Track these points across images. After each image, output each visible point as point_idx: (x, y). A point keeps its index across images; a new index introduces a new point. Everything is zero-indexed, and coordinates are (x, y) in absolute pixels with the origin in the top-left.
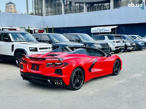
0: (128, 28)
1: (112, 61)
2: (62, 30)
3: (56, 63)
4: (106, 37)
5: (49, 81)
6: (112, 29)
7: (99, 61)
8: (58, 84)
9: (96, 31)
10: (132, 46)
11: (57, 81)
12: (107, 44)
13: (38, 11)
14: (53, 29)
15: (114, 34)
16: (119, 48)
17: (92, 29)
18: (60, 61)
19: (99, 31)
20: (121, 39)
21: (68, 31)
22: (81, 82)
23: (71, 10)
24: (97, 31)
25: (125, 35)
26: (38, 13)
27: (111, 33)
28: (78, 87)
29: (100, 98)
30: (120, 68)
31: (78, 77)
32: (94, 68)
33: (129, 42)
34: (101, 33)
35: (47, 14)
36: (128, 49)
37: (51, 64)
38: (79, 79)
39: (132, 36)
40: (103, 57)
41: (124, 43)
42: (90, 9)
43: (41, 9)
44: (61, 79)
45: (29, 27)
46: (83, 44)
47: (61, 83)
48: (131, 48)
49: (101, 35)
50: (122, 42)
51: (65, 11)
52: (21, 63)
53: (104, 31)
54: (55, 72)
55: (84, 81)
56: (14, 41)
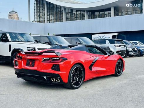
0: (129, 36)
1: (114, 60)
3: (53, 58)
4: (107, 41)
5: (45, 77)
7: (101, 60)
8: (55, 81)
10: (133, 51)
11: (54, 78)
12: (108, 48)
13: (40, 19)
16: (120, 53)
17: (93, 36)
18: (58, 56)
19: (99, 38)
20: (122, 43)
22: (81, 81)
23: (72, 18)
25: (126, 41)
26: (40, 21)
28: (78, 86)
29: (102, 97)
30: (122, 69)
31: (78, 74)
32: (94, 66)
33: (130, 47)
35: (49, 21)
36: (129, 54)
37: (48, 59)
38: (78, 77)
39: (133, 42)
40: (104, 56)
41: (125, 48)
42: (91, 17)
43: (43, 17)
44: (58, 75)
45: (30, 33)
47: (58, 80)
48: (132, 54)
50: (124, 46)
51: (66, 19)
52: (16, 59)
54: (52, 68)
55: (84, 79)
56: (11, 41)
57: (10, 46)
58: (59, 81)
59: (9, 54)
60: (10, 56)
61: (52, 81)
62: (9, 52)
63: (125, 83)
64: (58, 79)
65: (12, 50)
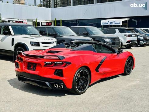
2: (71, 22)
3: (56, 62)
4: (117, 30)
5: (47, 83)
6: (123, 22)
7: (108, 59)
8: (58, 87)
9: (106, 24)
10: (145, 40)
11: (57, 84)
12: (118, 38)
13: (46, 3)
14: (61, 22)
15: (126, 27)
16: (130, 43)
17: (102, 22)
18: (61, 60)
20: (133, 32)
21: (77, 24)
23: (80, 2)
24: (108, 24)
26: (46, 5)
27: (122, 26)
28: (83, 90)
30: (132, 67)
31: (83, 78)
32: (102, 67)
34: (111, 26)
35: (55, 5)
36: (141, 43)
37: (50, 63)
38: (83, 81)
40: (113, 55)
41: (137, 37)
43: (49, 1)
45: (36, 19)
46: (91, 39)
47: (61, 87)
48: (144, 43)
49: (111, 28)
50: (135, 36)
51: (74, 2)
52: (16, 60)
53: (115, 23)
54: (55, 73)
55: (90, 83)
56: (14, 34)
57: (13, 39)
58: (63, 87)
59: (12, 49)
60: (13, 50)
61: (55, 87)
62: (12, 46)
63: (135, 86)
64: (62, 85)
65: (14, 44)
